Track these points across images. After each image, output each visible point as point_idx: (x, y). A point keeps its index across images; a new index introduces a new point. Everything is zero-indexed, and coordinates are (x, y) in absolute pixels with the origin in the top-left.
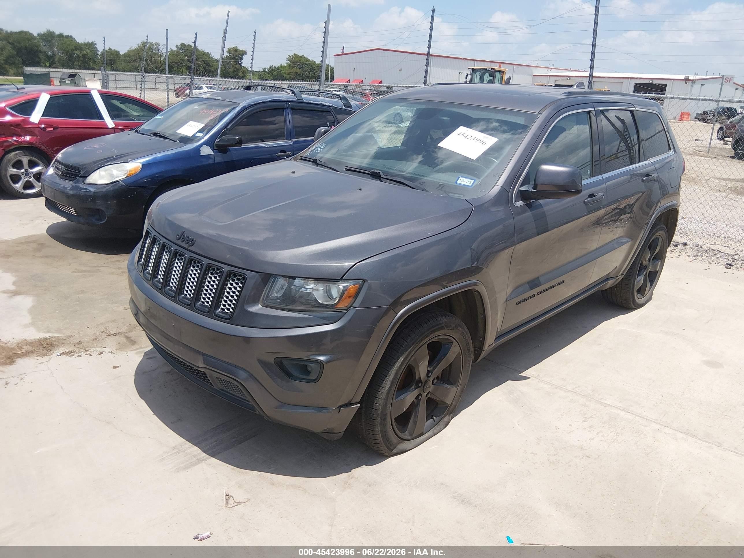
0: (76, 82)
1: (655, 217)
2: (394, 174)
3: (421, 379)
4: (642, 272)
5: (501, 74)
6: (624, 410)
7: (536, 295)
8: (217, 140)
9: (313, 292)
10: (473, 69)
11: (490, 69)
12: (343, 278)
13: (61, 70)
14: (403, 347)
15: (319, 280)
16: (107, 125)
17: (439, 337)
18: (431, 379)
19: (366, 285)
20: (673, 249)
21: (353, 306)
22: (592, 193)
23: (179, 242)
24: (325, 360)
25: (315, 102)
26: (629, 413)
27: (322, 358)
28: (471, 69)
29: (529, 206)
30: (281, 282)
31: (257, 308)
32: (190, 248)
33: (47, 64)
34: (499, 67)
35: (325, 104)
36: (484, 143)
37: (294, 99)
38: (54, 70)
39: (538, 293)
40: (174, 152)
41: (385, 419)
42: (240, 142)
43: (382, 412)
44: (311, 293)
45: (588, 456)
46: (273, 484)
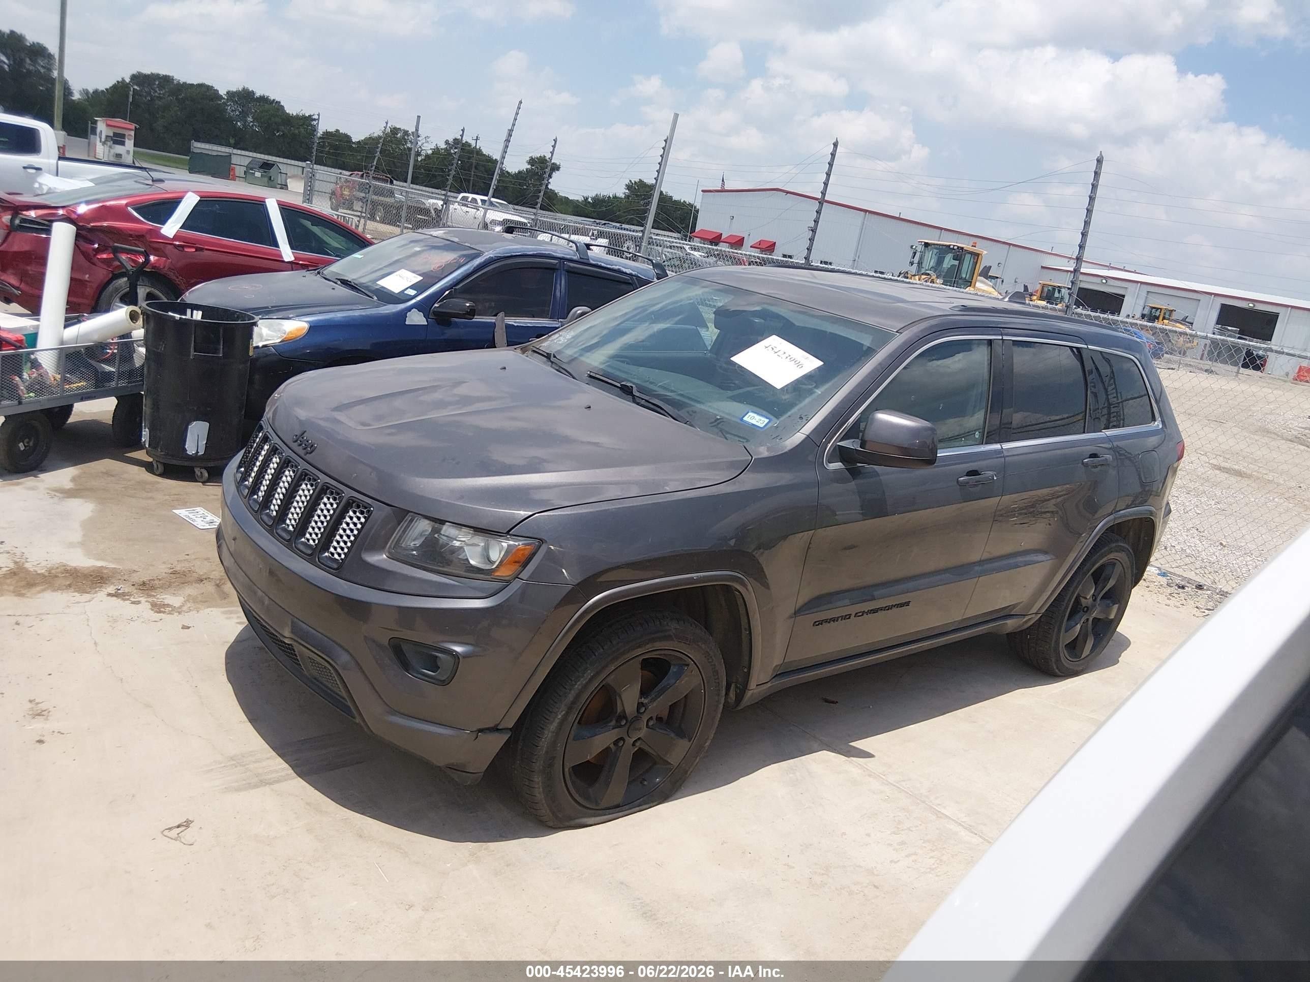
0: (271, 177)
1: (1103, 526)
2: (655, 393)
3: (626, 714)
4: (1078, 616)
5: (974, 259)
6: (969, 829)
7: (852, 617)
8: (436, 305)
9: (465, 548)
10: (927, 243)
11: (956, 248)
12: (510, 533)
13: (251, 154)
14: (595, 655)
15: (479, 530)
16: (281, 257)
17: (663, 652)
18: (645, 718)
19: (543, 549)
20: (1177, 592)
21: (519, 576)
22: (974, 469)
23: (295, 446)
24: (463, 652)
25: (609, 266)
26: (976, 834)
27: (458, 649)
28: (923, 243)
29: (854, 473)
30: (423, 526)
31: (379, 559)
32: (308, 457)
33: (230, 140)
34: (973, 246)
35: (624, 270)
36: (800, 366)
37: (575, 256)
38: (239, 152)
39: (856, 614)
40: (364, 314)
41: (551, 766)
42: (472, 313)
43: (547, 752)
44: (462, 548)
45: (876, 885)
46: (361, 836)
